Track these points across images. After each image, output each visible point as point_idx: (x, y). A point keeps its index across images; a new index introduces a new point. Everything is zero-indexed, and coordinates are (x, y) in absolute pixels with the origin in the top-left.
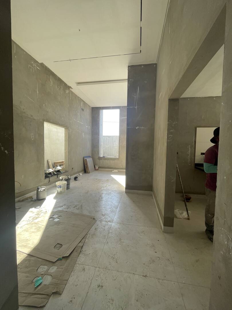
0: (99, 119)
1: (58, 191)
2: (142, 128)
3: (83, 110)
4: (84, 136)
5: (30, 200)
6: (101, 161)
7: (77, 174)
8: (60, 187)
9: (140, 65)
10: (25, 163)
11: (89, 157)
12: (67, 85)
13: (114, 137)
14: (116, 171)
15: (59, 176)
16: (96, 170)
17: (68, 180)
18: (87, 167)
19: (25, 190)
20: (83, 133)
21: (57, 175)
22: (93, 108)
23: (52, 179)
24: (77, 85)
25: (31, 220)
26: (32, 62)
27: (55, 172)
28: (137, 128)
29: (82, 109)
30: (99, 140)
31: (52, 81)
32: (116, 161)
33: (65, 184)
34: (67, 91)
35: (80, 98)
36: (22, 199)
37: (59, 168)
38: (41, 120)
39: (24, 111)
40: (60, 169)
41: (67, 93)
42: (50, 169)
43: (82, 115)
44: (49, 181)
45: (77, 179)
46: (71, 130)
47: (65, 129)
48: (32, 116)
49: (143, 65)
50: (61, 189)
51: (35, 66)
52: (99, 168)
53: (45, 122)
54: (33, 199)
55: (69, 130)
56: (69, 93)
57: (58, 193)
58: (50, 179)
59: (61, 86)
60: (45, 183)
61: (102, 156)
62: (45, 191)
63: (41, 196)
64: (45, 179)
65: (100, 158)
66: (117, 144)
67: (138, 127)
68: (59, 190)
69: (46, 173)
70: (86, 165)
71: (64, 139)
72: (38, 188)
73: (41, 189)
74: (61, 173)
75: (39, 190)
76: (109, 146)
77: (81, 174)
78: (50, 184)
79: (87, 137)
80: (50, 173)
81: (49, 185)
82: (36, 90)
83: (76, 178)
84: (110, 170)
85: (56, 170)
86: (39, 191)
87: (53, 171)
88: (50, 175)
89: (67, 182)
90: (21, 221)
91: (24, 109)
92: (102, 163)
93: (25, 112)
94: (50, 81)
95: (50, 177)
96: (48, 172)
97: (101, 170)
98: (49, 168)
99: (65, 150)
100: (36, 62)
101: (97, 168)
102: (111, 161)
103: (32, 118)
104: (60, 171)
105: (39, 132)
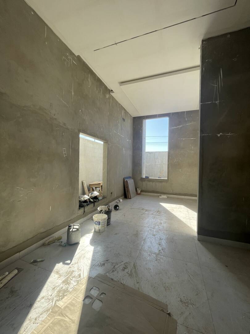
0: (142, 131)
1: (95, 229)
2: (229, 134)
3: (124, 120)
4: (124, 151)
5: (58, 244)
6: (144, 183)
7: (117, 201)
8: (99, 223)
9: (225, 35)
10: (54, 188)
11: (129, 178)
12: (107, 87)
13: (156, 153)
14: (164, 196)
15: (96, 204)
16: (138, 194)
17: (108, 213)
18: (128, 191)
19: (53, 227)
20: (124, 149)
21: (94, 202)
22: (134, 118)
23: (88, 208)
24: (120, 86)
25: (55, 299)
26: (68, 54)
27: (91, 199)
28: (219, 135)
29: (123, 118)
30: (141, 157)
31: (90, 80)
32: (163, 183)
33: (105, 219)
34: (107, 96)
35: (121, 105)
36: (48, 241)
37: (96, 193)
38: (77, 131)
39: (54, 117)
40: (97, 195)
41: (107, 97)
42: (85, 196)
43: (123, 127)
44: (84, 212)
45: (118, 208)
46: (110, 144)
47: (104, 142)
48: (64, 124)
49: (230, 33)
50: (100, 226)
51: (70, 59)
52: (141, 192)
53: (80, 133)
54: (63, 243)
55: (109, 144)
56: (109, 98)
57: (95, 231)
58: (86, 209)
59: (101, 88)
60: (78, 215)
61: (144, 177)
62: (79, 231)
63: (74, 239)
64: (79, 209)
65: (142, 180)
66: (159, 161)
67: (221, 133)
68: (97, 227)
69: (80, 201)
70: (126, 188)
71: (102, 156)
72: (69, 226)
73: (73, 228)
74: (99, 200)
75: (71, 228)
76: (150, 164)
77: (121, 200)
78: (85, 216)
79: (127, 153)
80: (85, 201)
81: (83, 217)
82: (71, 90)
83: (116, 207)
84: (156, 194)
85: (92, 197)
86: (71, 230)
87: (89, 197)
88: (85, 204)
89: (108, 216)
90: (38, 299)
91: (55, 115)
92: (145, 185)
93: (56, 119)
94: (88, 80)
95: (85, 206)
96: (82, 199)
97: (144, 195)
98: (84, 193)
99: (103, 170)
100: (72, 53)
101: (139, 192)
102: (157, 183)
103: (65, 127)
104: (97, 197)
105: (73, 147)
